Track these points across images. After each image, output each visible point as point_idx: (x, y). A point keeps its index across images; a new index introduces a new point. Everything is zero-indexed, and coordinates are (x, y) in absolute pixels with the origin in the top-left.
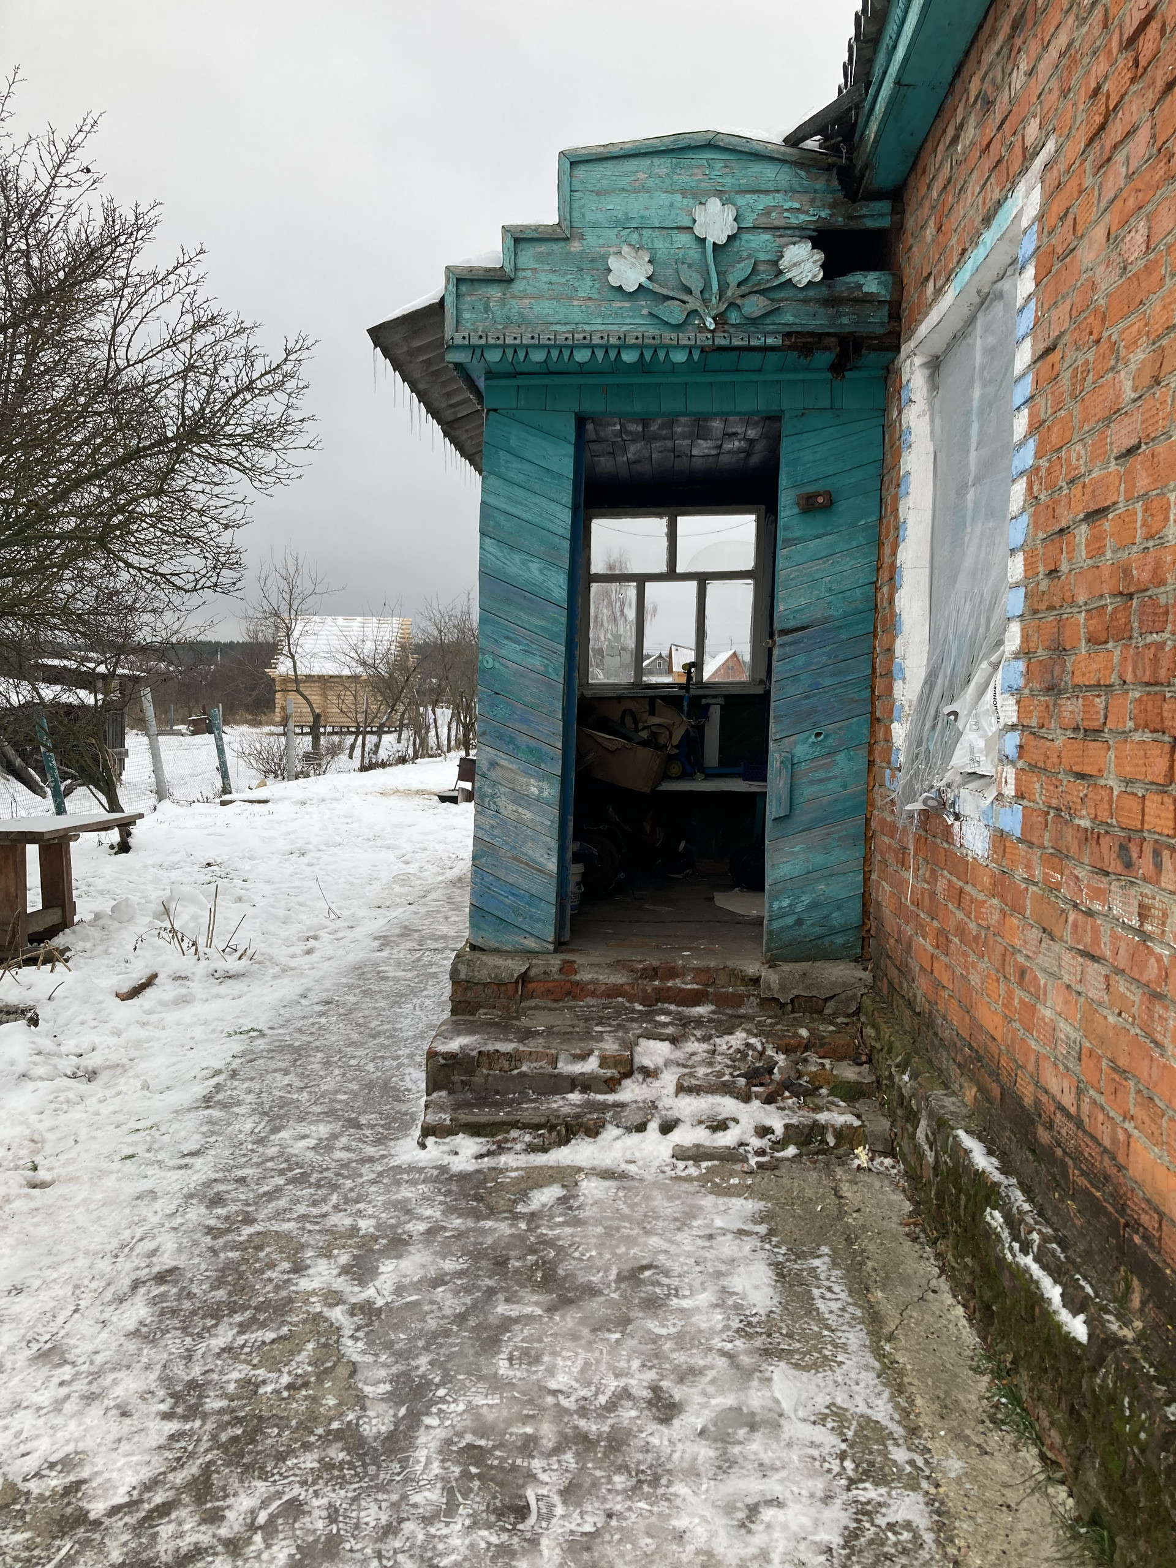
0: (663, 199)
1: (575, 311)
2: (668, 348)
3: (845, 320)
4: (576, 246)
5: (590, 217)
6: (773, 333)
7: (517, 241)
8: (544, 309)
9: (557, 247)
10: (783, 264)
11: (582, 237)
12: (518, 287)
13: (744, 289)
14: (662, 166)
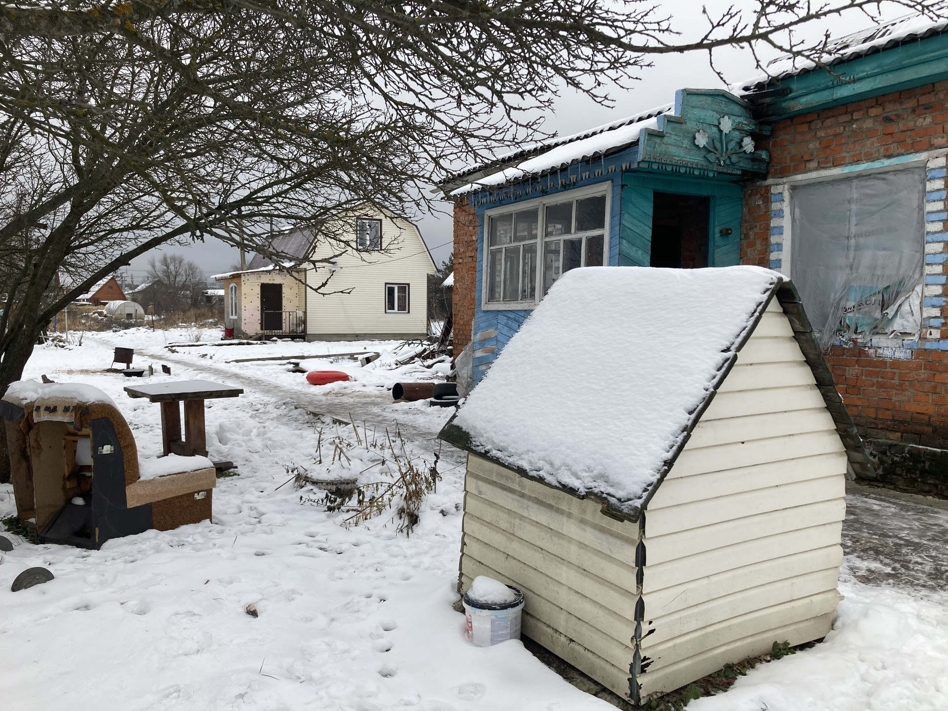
0: (710, 113)
1: (682, 153)
2: (708, 170)
3: (756, 167)
4: (684, 126)
5: (689, 116)
6: (737, 169)
7: (668, 121)
8: (673, 150)
9: (678, 126)
10: (744, 144)
11: (686, 123)
12: (666, 140)
13: (733, 152)
14: (709, 100)
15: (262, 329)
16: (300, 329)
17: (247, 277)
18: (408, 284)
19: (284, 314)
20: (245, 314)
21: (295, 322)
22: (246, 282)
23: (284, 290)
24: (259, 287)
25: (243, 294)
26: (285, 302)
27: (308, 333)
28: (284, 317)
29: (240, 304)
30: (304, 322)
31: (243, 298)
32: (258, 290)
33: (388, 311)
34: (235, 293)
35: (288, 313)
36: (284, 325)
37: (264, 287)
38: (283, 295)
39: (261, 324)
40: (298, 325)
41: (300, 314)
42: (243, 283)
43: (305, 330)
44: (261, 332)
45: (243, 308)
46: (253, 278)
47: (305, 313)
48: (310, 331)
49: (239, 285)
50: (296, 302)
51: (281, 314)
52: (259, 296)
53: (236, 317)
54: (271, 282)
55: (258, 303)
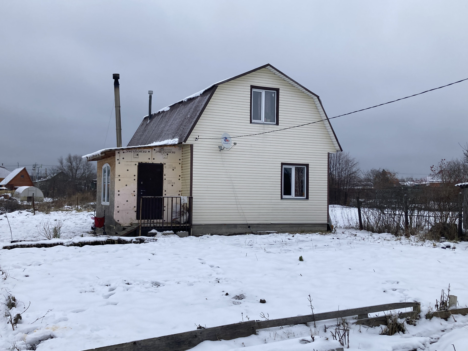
15: (138, 218)
16: (184, 218)
17: (122, 155)
18: (307, 165)
19: (166, 200)
20: (117, 200)
21: (178, 210)
22: (121, 160)
23: (165, 171)
24: (137, 167)
25: (117, 176)
26: (166, 186)
27: (194, 223)
28: (165, 204)
29: (114, 188)
30: (189, 209)
31: (116, 180)
32: (135, 171)
33: (284, 197)
34: (108, 175)
35: (170, 200)
36: (165, 213)
37: (142, 167)
38: (164, 177)
39: (138, 212)
40: (181, 214)
41: (185, 200)
42: (117, 162)
43: (189, 220)
44: (137, 222)
45: (116, 192)
46: (129, 156)
47: (191, 199)
48: (196, 220)
49: (113, 165)
50: (178, 185)
51: (162, 200)
52: (136, 178)
53: (108, 204)
54: (150, 161)
55: (134, 186)
